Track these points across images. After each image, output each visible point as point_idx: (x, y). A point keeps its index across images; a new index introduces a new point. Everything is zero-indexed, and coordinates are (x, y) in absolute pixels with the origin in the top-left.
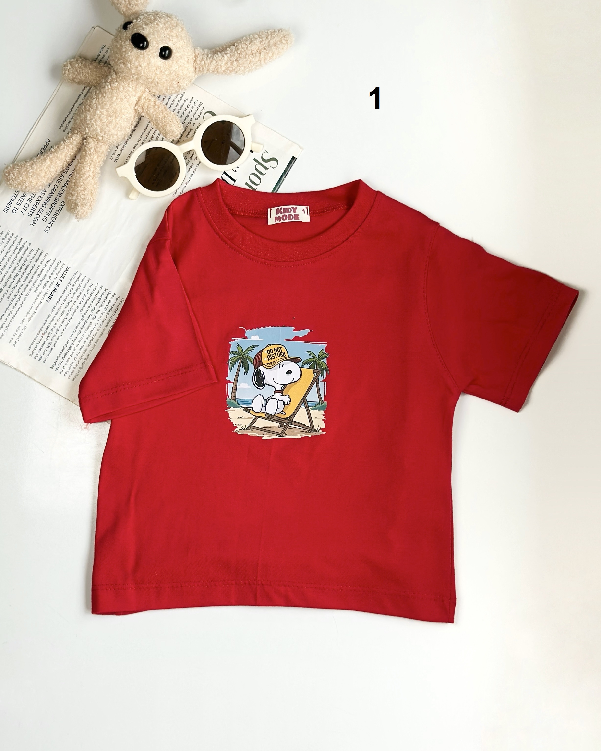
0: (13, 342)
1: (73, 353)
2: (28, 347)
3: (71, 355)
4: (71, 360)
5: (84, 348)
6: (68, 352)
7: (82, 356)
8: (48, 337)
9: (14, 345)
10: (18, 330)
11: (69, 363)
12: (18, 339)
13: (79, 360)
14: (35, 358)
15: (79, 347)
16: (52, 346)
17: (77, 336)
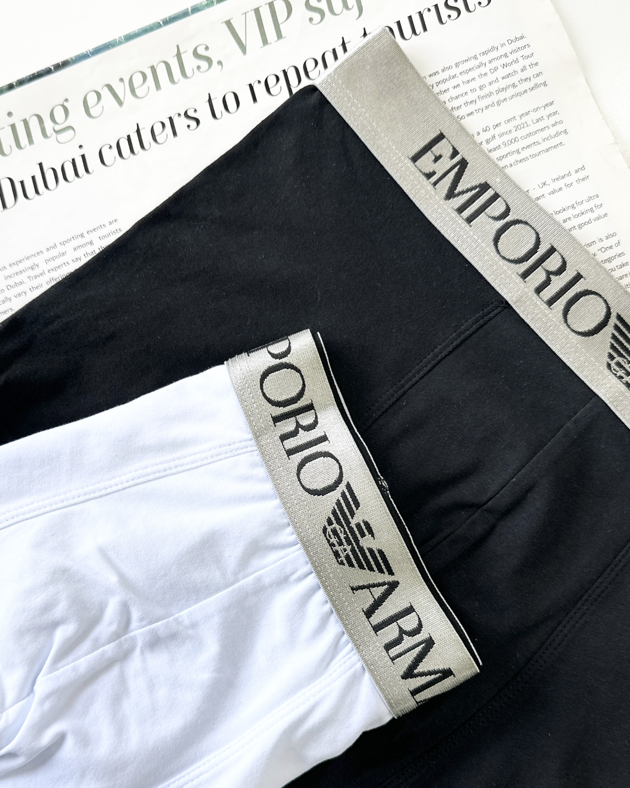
0: (581, 175)
1: (490, 84)
2: (560, 148)
3: (497, 80)
4: (502, 72)
5: (466, 77)
6: (498, 91)
7: (479, 67)
8: (513, 141)
9: (583, 168)
10: (557, 188)
11: (509, 70)
12: (569, 174)
13: (487, 63)
14: (561, 122)
15: (472, 85)
16: (518, 122)
17: (463, 106)
